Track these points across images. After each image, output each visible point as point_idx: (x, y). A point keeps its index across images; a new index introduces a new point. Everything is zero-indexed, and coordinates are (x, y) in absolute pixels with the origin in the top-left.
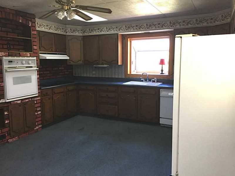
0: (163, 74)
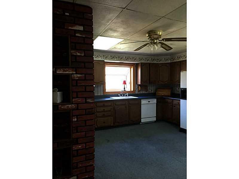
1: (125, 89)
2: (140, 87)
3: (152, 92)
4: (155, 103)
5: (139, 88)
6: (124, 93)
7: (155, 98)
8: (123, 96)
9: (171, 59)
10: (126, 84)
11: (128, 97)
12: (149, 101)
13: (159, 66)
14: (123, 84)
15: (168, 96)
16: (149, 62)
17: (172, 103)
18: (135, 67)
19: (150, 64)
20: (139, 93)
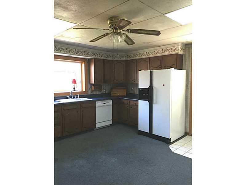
0: (75, 91)
1: (75, 90)
2: (93, 87)
3: (107, 92)
4: (111, 105)
5: (92, 89)
6: (74, 95)
7: (111, 99)
8: (72, 97)
9: (126, 56)
10: (76, 83)
11: (79, 99)
12: (104, 103)
13: (114, 63)
14: (73, 83)
15: (124, 96)
16: (103, 58)
17: (128, 104)
18: (88, 63)
19: (104, 60)
20: (92, 94)
